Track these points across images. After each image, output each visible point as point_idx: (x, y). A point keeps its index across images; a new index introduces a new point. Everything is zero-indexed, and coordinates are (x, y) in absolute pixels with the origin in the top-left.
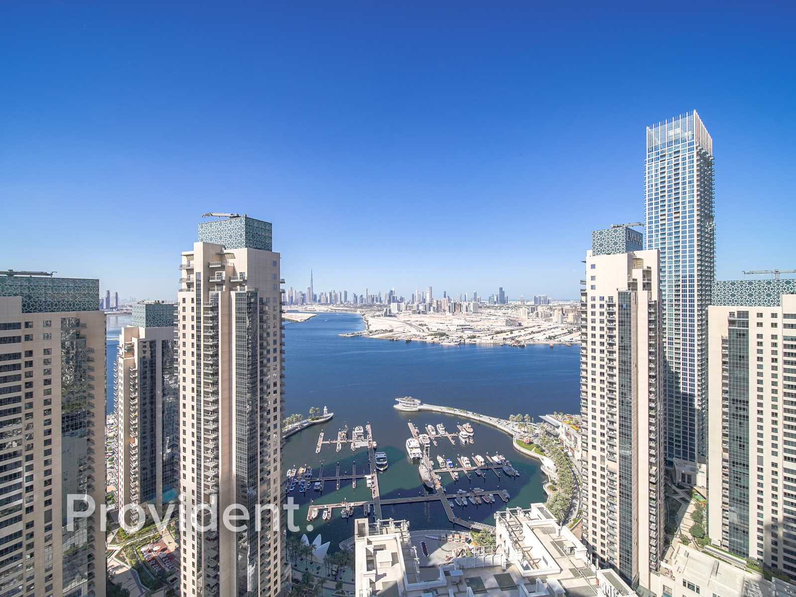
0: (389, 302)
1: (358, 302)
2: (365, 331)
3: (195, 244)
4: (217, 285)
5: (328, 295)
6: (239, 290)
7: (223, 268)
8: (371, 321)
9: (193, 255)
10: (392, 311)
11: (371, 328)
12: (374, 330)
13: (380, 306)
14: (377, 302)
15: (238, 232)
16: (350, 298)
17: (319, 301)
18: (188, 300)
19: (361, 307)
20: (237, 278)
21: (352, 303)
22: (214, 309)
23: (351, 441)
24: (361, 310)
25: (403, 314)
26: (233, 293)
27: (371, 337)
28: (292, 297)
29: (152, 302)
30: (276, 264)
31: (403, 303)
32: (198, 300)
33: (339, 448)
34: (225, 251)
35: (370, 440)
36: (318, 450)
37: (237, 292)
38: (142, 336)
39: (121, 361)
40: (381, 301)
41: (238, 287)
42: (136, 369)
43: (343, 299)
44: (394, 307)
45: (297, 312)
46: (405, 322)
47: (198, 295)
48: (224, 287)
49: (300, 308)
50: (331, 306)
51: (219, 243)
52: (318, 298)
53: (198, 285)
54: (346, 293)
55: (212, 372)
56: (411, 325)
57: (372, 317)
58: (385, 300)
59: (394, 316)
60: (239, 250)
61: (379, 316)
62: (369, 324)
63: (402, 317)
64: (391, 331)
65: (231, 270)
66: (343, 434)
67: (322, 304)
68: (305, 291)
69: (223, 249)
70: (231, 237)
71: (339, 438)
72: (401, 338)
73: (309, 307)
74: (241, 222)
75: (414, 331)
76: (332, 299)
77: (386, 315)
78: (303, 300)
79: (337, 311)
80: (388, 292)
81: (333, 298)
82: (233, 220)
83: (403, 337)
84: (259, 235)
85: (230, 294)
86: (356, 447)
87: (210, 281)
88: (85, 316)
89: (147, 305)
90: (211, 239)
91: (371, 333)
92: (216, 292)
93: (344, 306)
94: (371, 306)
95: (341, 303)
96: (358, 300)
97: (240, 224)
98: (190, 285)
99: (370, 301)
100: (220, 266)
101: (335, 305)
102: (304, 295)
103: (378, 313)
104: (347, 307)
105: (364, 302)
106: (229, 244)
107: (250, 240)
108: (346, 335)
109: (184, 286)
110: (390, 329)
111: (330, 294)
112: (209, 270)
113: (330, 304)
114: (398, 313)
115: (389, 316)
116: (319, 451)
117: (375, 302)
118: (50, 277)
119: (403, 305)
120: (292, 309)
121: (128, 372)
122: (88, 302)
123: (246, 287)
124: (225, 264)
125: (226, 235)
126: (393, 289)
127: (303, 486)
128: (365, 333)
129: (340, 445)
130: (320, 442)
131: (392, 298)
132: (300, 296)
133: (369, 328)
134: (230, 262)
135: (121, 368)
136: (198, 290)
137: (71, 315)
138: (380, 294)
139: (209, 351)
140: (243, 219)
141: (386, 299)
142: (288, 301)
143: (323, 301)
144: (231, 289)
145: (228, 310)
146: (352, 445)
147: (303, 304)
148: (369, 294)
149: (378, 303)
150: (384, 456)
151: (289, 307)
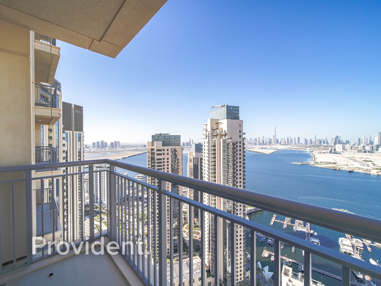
0: (335, 143)
1: (308, 144)
2: (312, 162)
3: (208, 120)
4: (216, 136)
5: (286, 140)
6: (224, 138)
7: (217, 129)
8: (317, 155)
9: (207, 124)
10: (337, 150)
11: (317, 161)
12: (319, 161)
13: (326, 146)
14: (324, 143)
15: (224, 113)
16: (302, 141)
17: (280, 143)
18: (206, 143)
19: (310, 147)
20: (223, 133)
21: (303, 144)
22: (214, 146)
23: (293, 225)
24: (310, 148)
25: (347, 153)
26: (221, 139)
27: (317, 166)
28: (264, 141)
30: (241, 125)
31: (348, 145)
32: (209, 142)
33: (285, 226)
34: (219, 122)
35: (308, 228)
36: (272, 223)
37: (223, 139)
38: (194, 156)
39: (188, 164)
40: (327, 143)
41: (224, 137)
42: (192, 168)
43: (297, 142)
44: (339, 148)
45: (266, 148)
46: (348, 158)
47: (209, 140)
48: (218, 137)
49: (268, 147)
50: (288, 146)
51: (217, 118)
52: (279, 141)
53: (209, 136)
54: (299, 138)
55: (213, 172)
56: (355, 160)
57: (318, 153)
58: (331, 143)
59: (339, 153)
60: (224, 120)
61: (325, 153)
62: (316, 157)
63: (347, 154)
64: (334, 163)
65: (221, 129)
66: (288, 219)
67: (282, 145)
68: (272, 138)
69: (218, 121)
70: (221, 115)
71: (286, 221)
72: (343, 169)
73: (274, 146)
74: (225, 108)
75: (357, 165)
76: (289, 142)
77: (331, 152)
78: (270, 143)
79: (292, 149)
80: (334, 137)
81: (289, 141)
82: (222, 108)
83: (345, 168)
84: (233, 113)
85: (220, 140)
86: (297, 229)
87: (213, 134)
88: (177, 148)
89: (196, 144)
90: (214, 117)
91: (316, 163)
92: (215, 139)
93: (298, 146)
94: (318, 146)
95: (296, 144)
96: (308, 142)
97: (225, 109)
98: (206, 136)
99: (318, 143)
100: (216, 128)
101: (291, 145)
102: (270, 140)
103: (324, 151)
104: (299, 147)
105: (313, 144)
106: (220, 118)
107: (228, 116)
108: (297, 163)
109: (205, 137)
110: (334, 162)
111: (288, 139)
112: (213, 130)
113: (287, 145)
114: (342, 152)
115: (334, 153)
116: (272, 224)
117: (322, 143)
118: (169, 135)
119: (348, 146)
120: (263, 147)
121: (190, 169)
122: (178, 143)
123: (227, 136)
124: (218, 127)
125: (223, 114)
126: (339, 135)
127: (261, 238)
128: (312, 163)
129: (286, 225)
130: (273, 220)
131: (337, 141)
132: (268, 140)
133: (315, 160)
134: (220, 126)
135: (188, 167)
136: (209, 138)
137: (173, 147)
138: (326, 139)
139: (212, 163)
140: (226, 107)
141: (332, 141)
142: (261, 143)
143: (282, 143)
144: (221, 138)
145: (219, 147)
146: (294, 228)
147: (270, 144)
148: (317, 138)
149: (325, 144)
150: (318, 242)
151: (262, 146)
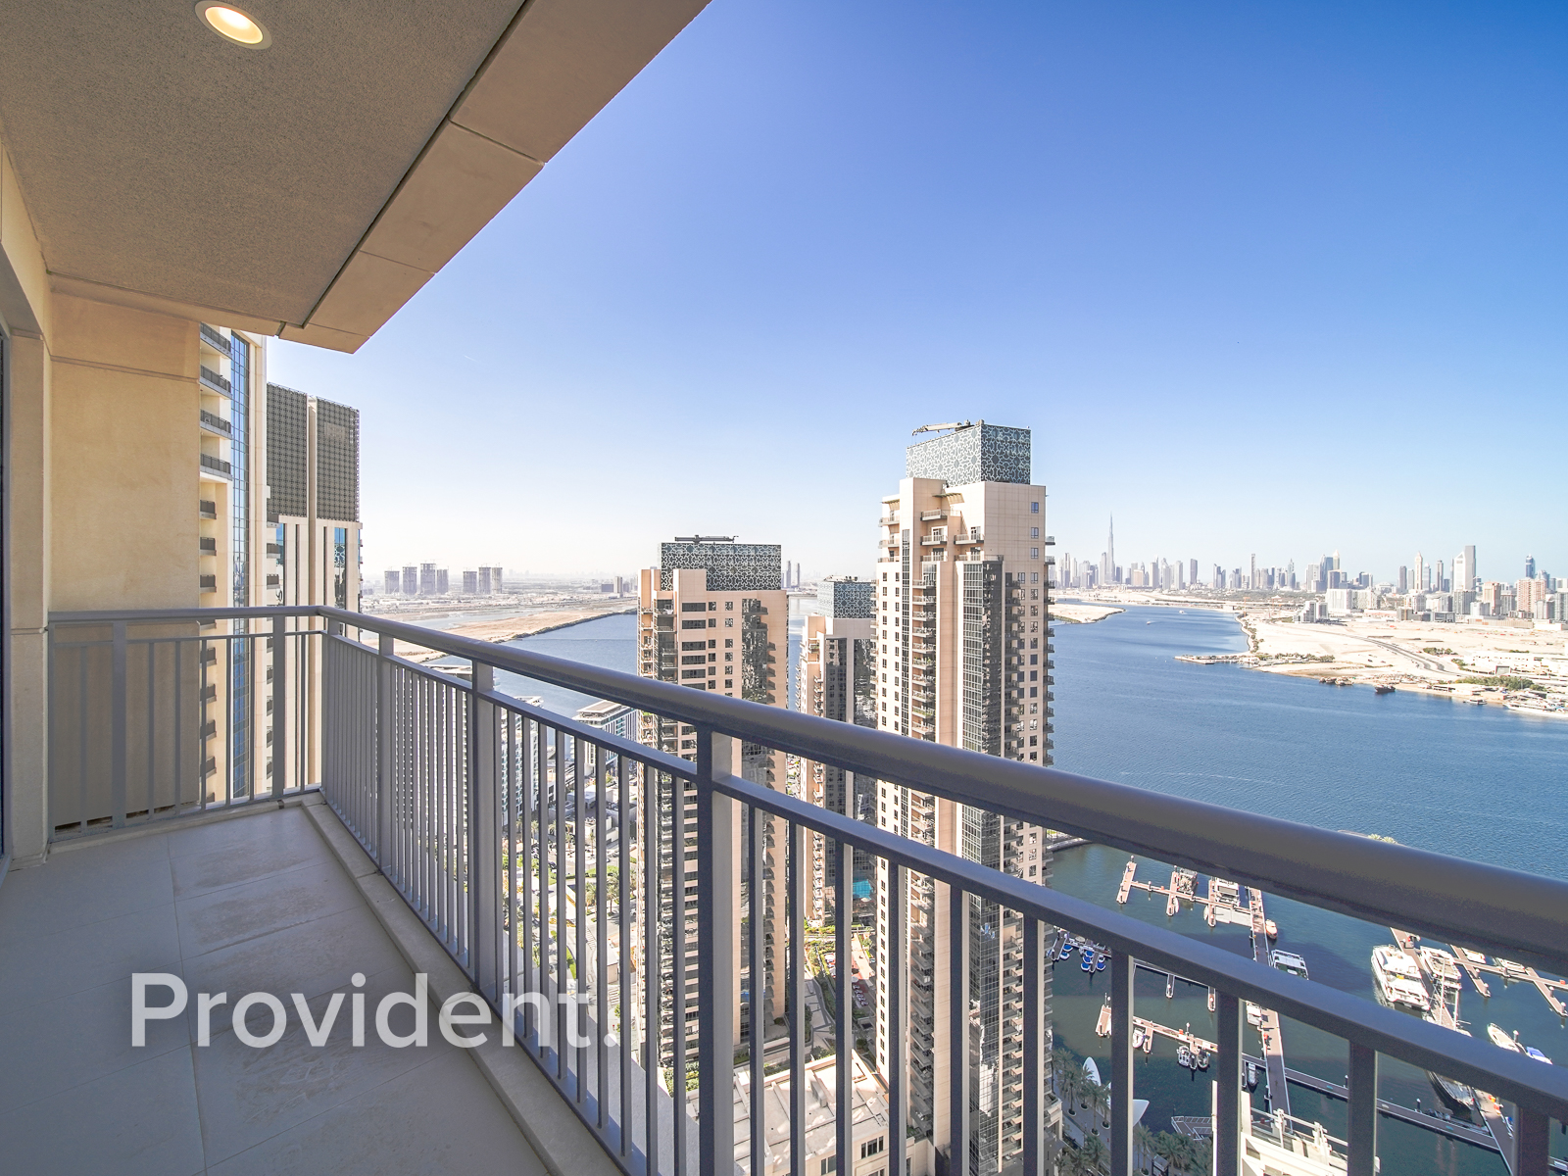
0: (1322, 586)
1: (1228, 585)
2: (1248, 653)
3: (902, 482)
4: (935, 550)
5: (1149, 569)
6: (969, 559)
7: (943, 519)
8: (1263, 630)
9: (898, 501)
10: (1330, 610)
11: (1263, 649)
12: (1273, 653)
13: (1291, 596)
14: (1283, 584)
15: (969, 454)
16: (1207, 576)
17: (1128, 581)
18: (892, 577)
19: (1235, 597)
20: (967, 538)
21: (1211, 586)
22: (930, 593)
23: (1203, 900)
24: (1234, 603)
25: (1365, 620)
26: (960, 565)
27: (1264, 669)
28: (1068, 573)
29: (841, 578)
30: (1038, 507)
31: (1368, 591)
32: (906, 577)
33: (1172, 907)
34: (947, 491)
35: (1257, 912)
36: (1122, 896)
37: (966, 563)
38: (830, 631)
39: (806, 664)
40: (1294, 583)
41: (969, 554)
42: (822, 680)
43: (1187, 578)
44: (1336, 601)
45: (1077, 602)
46: (1372, 639)
47: (905, 568)
48: (945, 553)
49: (1084, 596)
50: (1156, 594)
51: (938, 477)
52: (1125, 576)
53: (906, 552)
54: (1194, 565)
55: (923, 700)
56: (1395, 649)
57: (1267, 621)
58: (1308, 583)
59: (1338, 623)
60: (971, 485)
61: (1286, 620)
62: (1258, 638)
63: (1363, 626)
64: (1323, 660)
65: (957, 523)
66: (1184, 880)
67: (1135, 588)
68: (1097, 561)
69: (945, 487)
70: (957, 465)
71: (1173, 886)
72: (1359, 680)
73: (1105, 594)
74: (974, 435)
75: (1403, 666)
76: (1157, 579)
77: (1309, 617)
78: (1092, 579)
79: (1173, 606)
80: (1318, 561)
81: (1161, 575)
82: (962, 433)
83: (1364, 678)
84: (1006, 456)
85: (954, 565)
86: (1218, 918)
87: (924, 543)
88: (766, 597)
89: (835, 583)
90: (928, 472)
91: (1262, 659)
92: (932, 562)
93: (1190, 594)
94: (1264, 595)
95: (1183, 586)
96: (1228, 580)
97: (973, 439)
98: (893, 552)
99: (1261, 584)
100: (937, 517)
101: (1166, 592)
102: (1092, 568)
103: (1284, 613)
104: (1197, 596)
105: (1244, 586)
106: (954, 478)
107: (989, 466)
108: (1193, 659)
109: (885, 553)
110: (1325, 653)
111: (1155, 566)
112: (922, 525)
113: (1154, 588)
114: (1349, 616)
115: (1320, 621)
116: (1125, 899)
117: (1276, 585)
118: (731, 543)
119: (1366, 596)
120: (1067, 597)
122: (769, 577)
123: (982, 553)
124: (945, 514)
126: (1335, 556)
128: (1246, 658)
129: (1176, 901)
130: (1128, 881)
131: (1329, 576)
132: (1084, 570)
133: (1257, 648)
134: (956, 509)
135: (804, 677)
136: (906, 559)
138: (1291, 567)
139: (920, 663)
140: (979, 430)
141: (1310, 577)
142: (1059, 579)
143: (1135, 583)
144: (956, 558)
145: (951, 595)
146: (1207, 911)
147: (1090, 587)
148: (1259, 566)
149: (1287, 589)
150: (1298, 965)
151: (1061, 592)
